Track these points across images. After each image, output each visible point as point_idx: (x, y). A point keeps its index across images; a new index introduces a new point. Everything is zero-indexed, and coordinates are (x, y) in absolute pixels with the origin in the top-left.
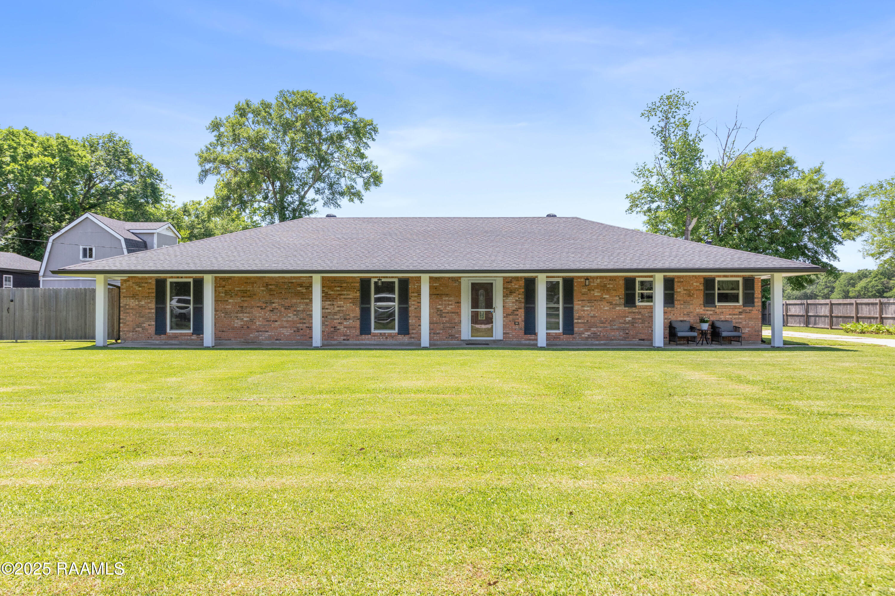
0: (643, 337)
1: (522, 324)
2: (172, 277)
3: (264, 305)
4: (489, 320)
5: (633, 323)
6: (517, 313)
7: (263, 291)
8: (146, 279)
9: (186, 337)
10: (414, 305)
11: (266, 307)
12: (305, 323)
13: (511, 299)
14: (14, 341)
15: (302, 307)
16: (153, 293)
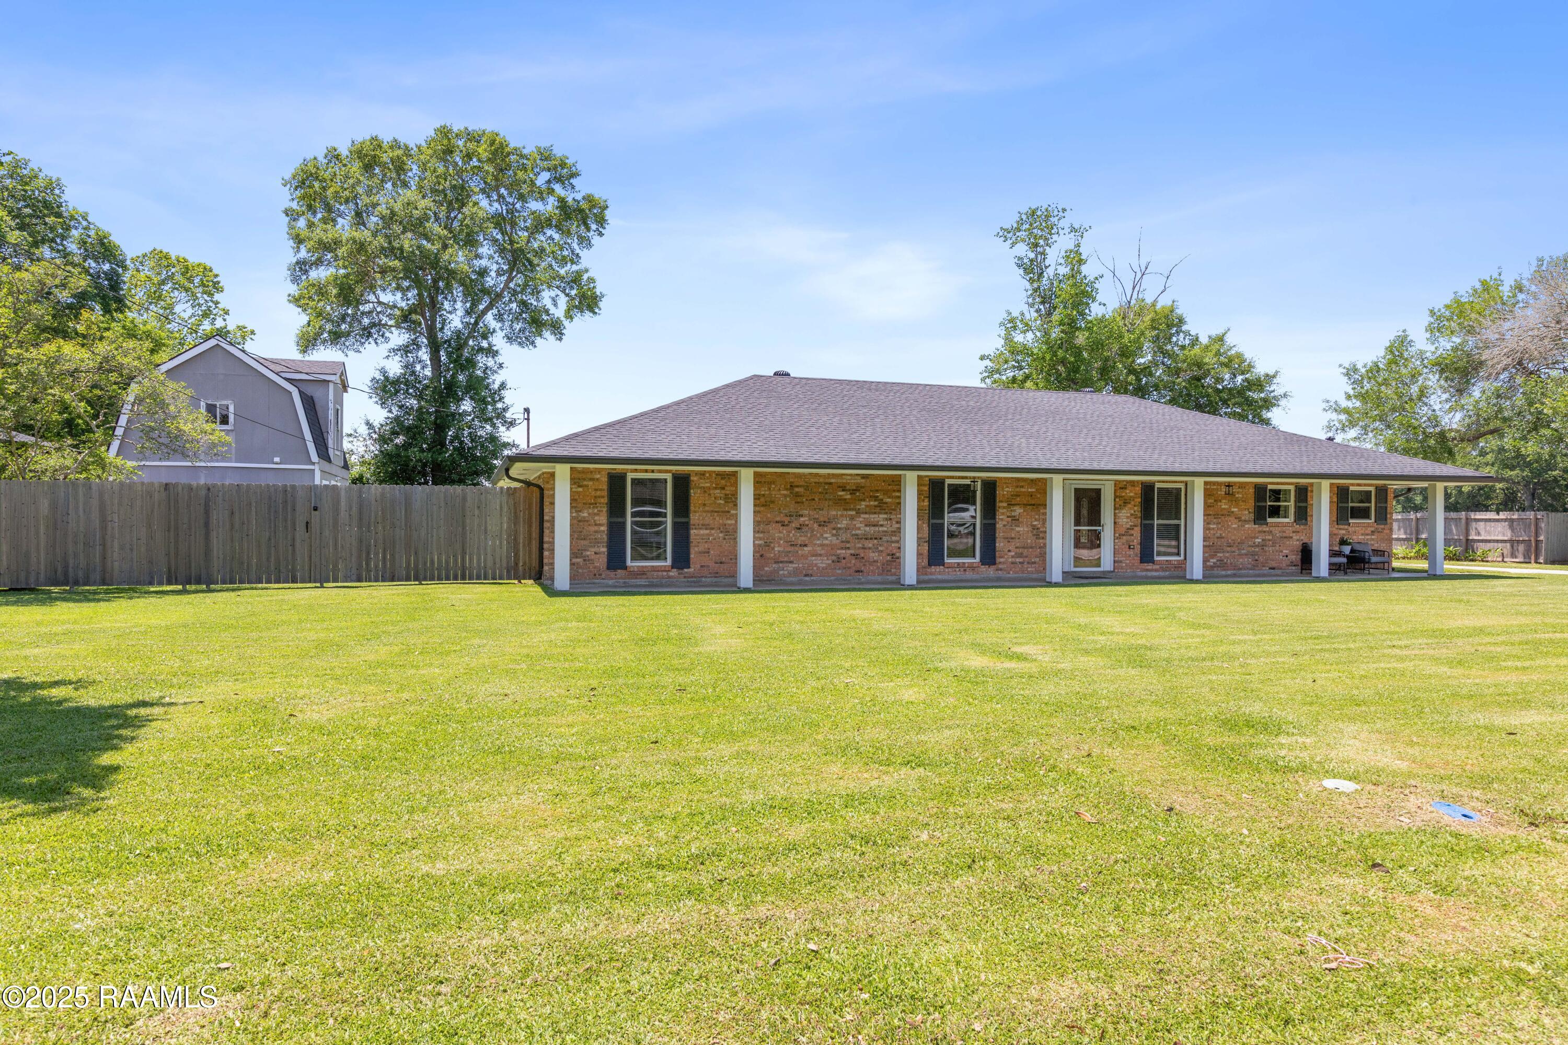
0: (1274, 564)
1: (1138, 548)
2: (636, 471)
3: (786, 520)
4: (1095, 541)
5: (1262, 546)
6: (1132, 532)
7: (785, 496)
8: (591, 472)
9: (660, 573)
10: (1002, 520)
11: (790, 522)
12: (848, 548)
13: (1124, 514)
14: (318, 585)
15: (845, 522)
16: (603, 497)
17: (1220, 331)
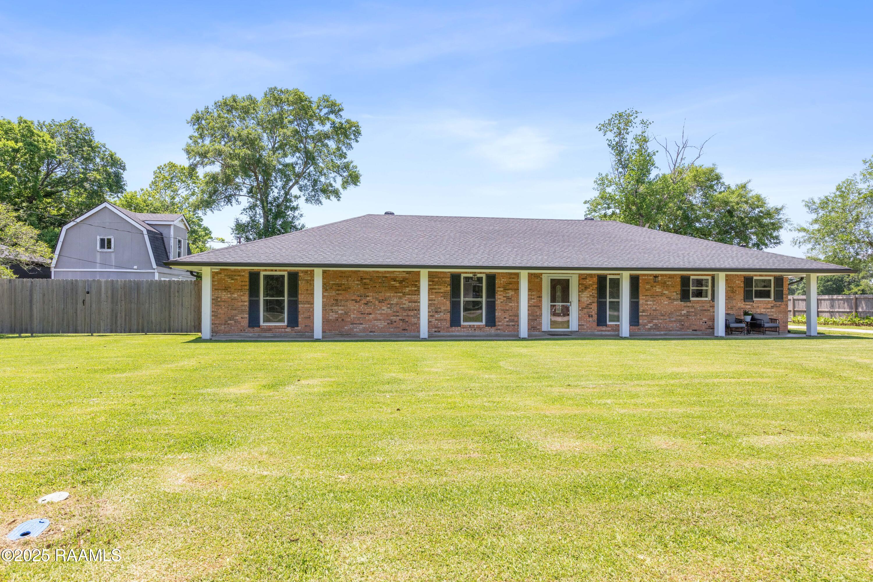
0: (696, 328)
1: (595, 317)
2: (266, 270)
3: (358, 299)
4: (566, 312)
5: (687, 316)
6: (591, 306)
7: (357, 284)
8: (239, 271)
9: (280, 330)
10: (500, 299)
11: (360, 300)
12: (398, 316)
13: (586, 295)
14: (90, 334)
15: (395, 300)
16: (246, 286)
17: (744, 181)
